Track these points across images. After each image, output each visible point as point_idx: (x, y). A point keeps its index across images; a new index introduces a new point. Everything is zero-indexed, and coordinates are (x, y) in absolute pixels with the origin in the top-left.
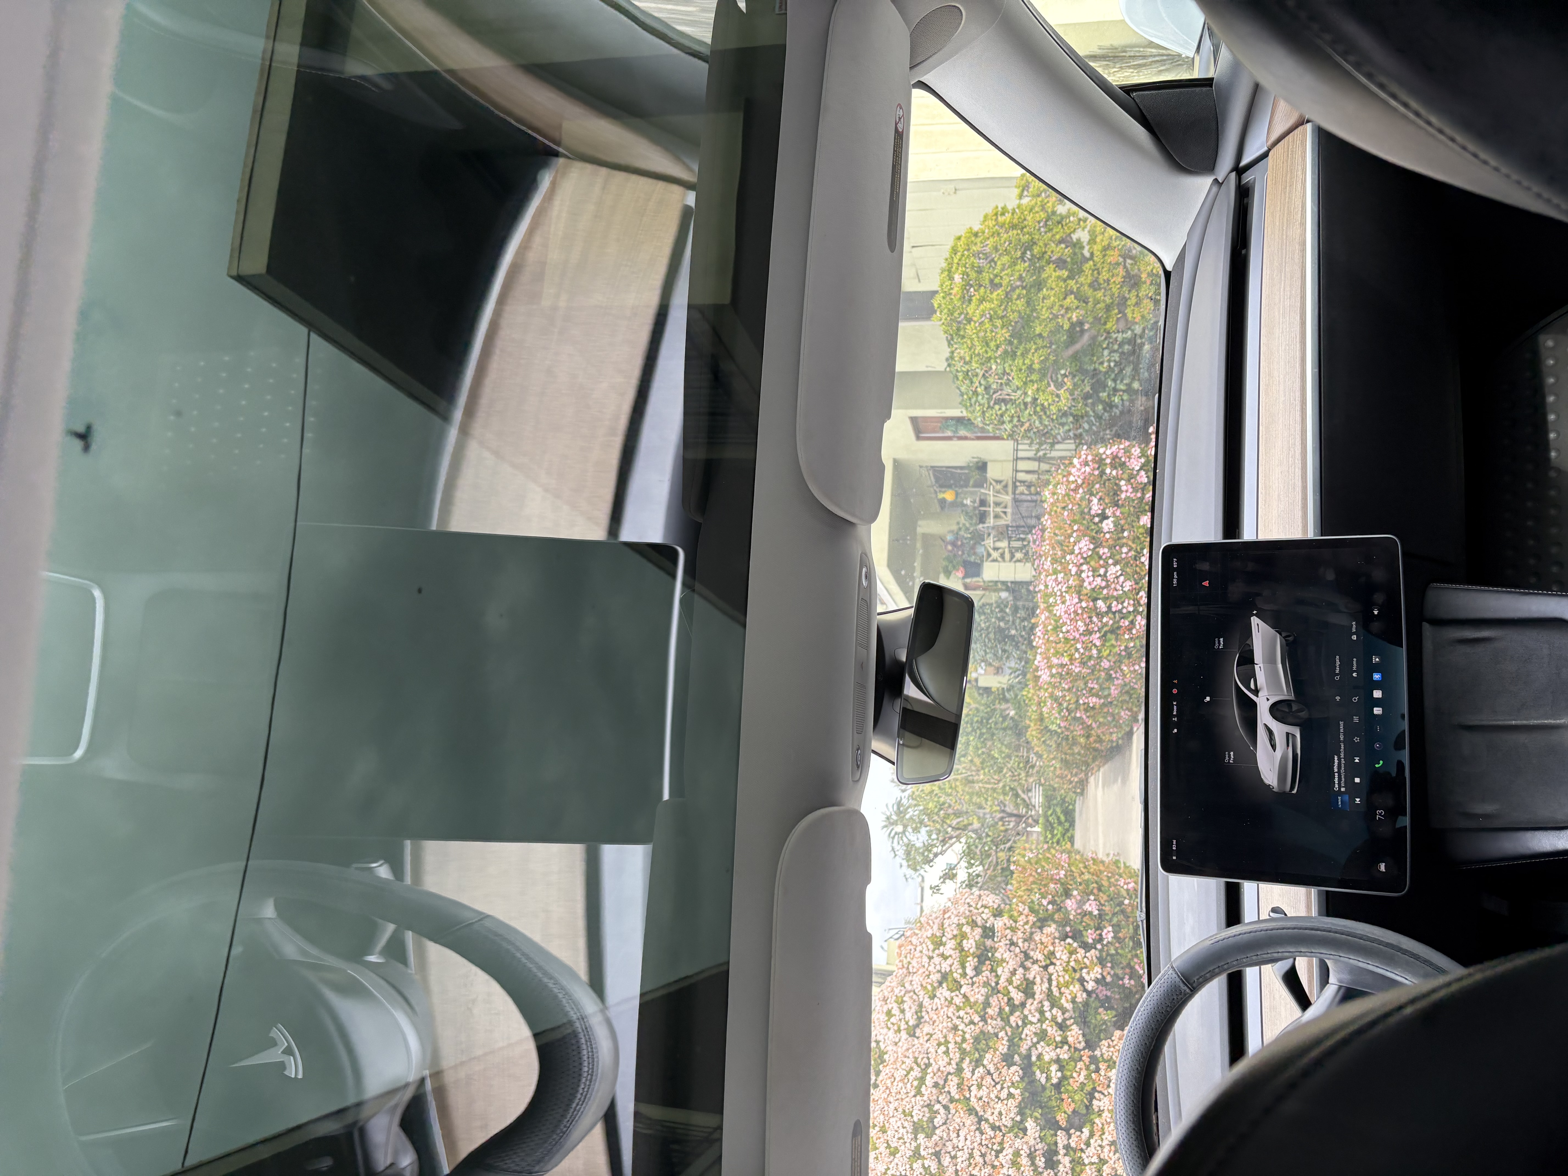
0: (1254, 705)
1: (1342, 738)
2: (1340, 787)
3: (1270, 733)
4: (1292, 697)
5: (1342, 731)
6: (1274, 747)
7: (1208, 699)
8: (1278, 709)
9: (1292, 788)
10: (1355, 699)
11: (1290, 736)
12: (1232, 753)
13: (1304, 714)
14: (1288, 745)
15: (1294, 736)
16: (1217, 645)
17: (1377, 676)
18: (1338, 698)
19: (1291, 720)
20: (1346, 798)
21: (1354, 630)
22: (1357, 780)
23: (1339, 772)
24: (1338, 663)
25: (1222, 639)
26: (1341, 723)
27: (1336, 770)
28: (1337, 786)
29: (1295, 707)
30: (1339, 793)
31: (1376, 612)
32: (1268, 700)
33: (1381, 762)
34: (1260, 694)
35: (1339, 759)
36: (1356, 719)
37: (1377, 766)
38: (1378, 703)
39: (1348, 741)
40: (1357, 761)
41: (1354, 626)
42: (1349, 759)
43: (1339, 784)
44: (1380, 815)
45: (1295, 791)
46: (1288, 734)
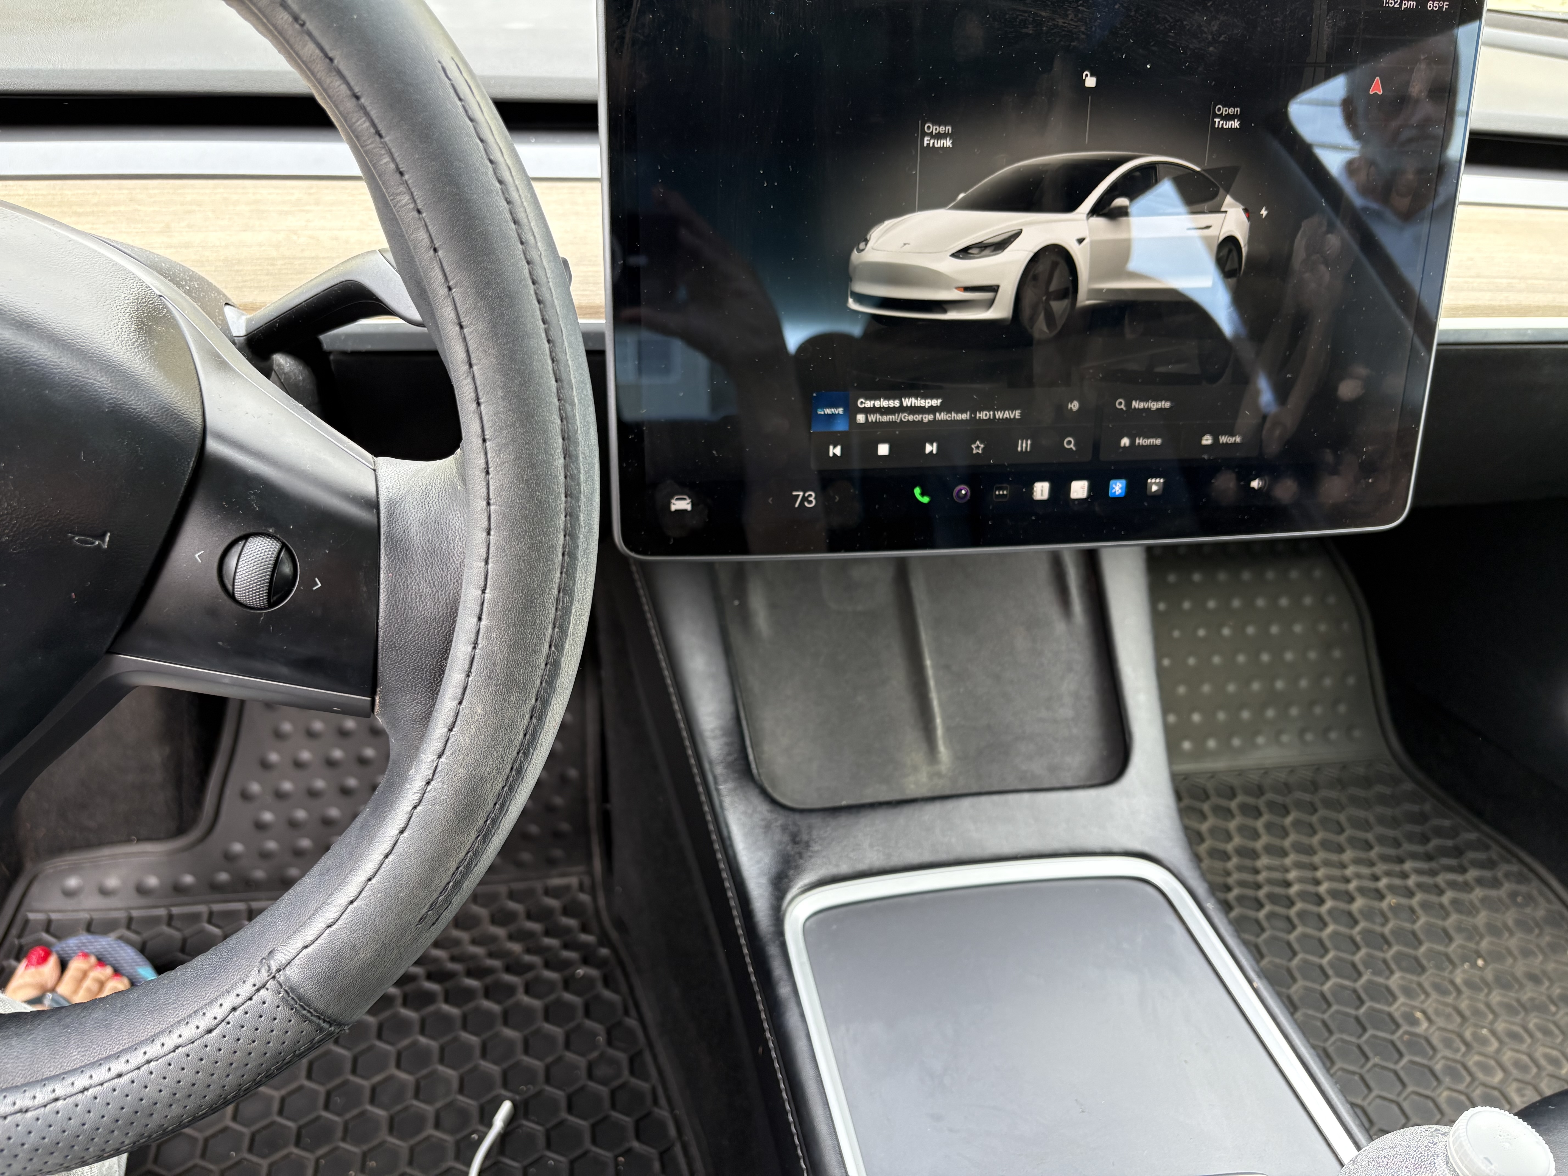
0: (1070, 205)
1: (983, 415)
2: (867, 411)
3: (1000, 245)
4: (1084, 299)
5: (999, 415)
6: (964, 253)
7: (1091, 82)
8: (1055, 265)
9: (861, 298)
10: (1070, 443)
11: (988, 295)
12: (948, 143)
13: (1040, 328)
14: (967, 289)
15: (990, 303)
16: (1225, 111)
17: (1118, 488)
18: (1075, 406)
19: (1030, 296)
20: (841, 426)
21: (1223, 439)
22: (883, 449)
23: (902, 409)
24: (1154, 406)
25: (1236, 124)
26: (1017, 414)
27: (907, 402)
28: (869, 404)
29: (1058, 306)
30: (852, 410)
31: (1255, 484)
32: (1080, 241)
33: (925, 500)
34: (1099, 222)
35: (932, 410)
36: (1024, 445)
37: (917, 491)
38: (1060, 489)
39: (977, 429)
40: (929, 448)
41: (1231, 440)
42: (933, 432)
43: (874, 410)
44: (805, 499)
45: (852, 304)
46: (994, 289)
